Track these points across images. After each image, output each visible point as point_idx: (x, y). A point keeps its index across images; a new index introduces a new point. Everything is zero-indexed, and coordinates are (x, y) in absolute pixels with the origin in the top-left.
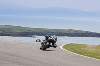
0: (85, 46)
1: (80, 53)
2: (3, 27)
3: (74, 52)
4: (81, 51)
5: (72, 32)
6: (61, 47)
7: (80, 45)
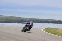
0: (57, 29)
1: (54, 34)
2: (6, 17)
3: (51, 33)
4: (54, 33)
5: (49, 21)
6: (42, 30)
7: (54, 28)
